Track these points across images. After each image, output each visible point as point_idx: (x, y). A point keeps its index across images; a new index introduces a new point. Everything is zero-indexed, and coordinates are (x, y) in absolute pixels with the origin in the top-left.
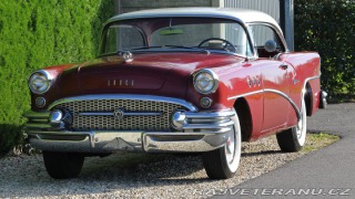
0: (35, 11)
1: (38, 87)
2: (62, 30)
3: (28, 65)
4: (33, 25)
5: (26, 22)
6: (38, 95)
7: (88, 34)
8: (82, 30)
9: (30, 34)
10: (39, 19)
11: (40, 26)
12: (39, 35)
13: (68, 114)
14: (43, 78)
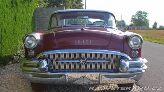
0: (16, 14)
1: (30, 44)
2: (24, 22)
3: (13, 33)
4: (15, 19)
5: (13, 17)
6: (30, 49)
7: (30, 24)
8: (28, 23)
9: (14, 22)
10: (17, 17)
11: (18, 20)
12: (17, 22)
13: (50, 61)
14: (33, 38)
